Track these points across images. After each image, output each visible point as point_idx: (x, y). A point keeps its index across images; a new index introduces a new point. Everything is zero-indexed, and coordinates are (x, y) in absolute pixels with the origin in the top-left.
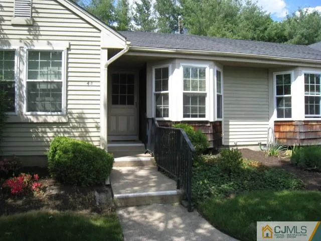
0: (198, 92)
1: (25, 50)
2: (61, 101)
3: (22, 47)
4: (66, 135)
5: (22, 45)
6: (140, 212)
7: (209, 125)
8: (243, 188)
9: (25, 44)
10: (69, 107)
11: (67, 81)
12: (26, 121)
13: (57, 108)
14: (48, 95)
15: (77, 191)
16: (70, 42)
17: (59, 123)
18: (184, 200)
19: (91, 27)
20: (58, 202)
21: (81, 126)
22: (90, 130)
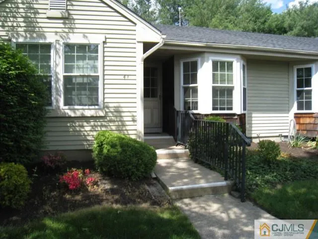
0: (226, 85)
1: (61, 43)
2: (98, 95)
3: (58, 41)
4: (104, 129)
5: (58, 38)
6: (196, 204)
7: (236, 117)
8: (285, 178)
9: (61, 37)
10: (106, 100)
11: (104, 75)
12: (64, 116)
13: (94, 102)
14: (85, 89)
15: (129, 185)
16: (106, 35)
17: (97, 117)
18: (233, 190)
19: (127, 20)
20: (116, 197)
21: (118, 120)
22: (127, 123)
